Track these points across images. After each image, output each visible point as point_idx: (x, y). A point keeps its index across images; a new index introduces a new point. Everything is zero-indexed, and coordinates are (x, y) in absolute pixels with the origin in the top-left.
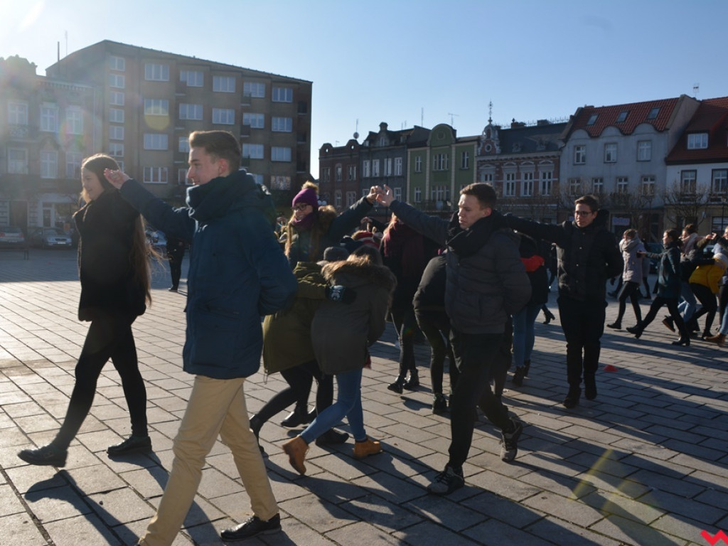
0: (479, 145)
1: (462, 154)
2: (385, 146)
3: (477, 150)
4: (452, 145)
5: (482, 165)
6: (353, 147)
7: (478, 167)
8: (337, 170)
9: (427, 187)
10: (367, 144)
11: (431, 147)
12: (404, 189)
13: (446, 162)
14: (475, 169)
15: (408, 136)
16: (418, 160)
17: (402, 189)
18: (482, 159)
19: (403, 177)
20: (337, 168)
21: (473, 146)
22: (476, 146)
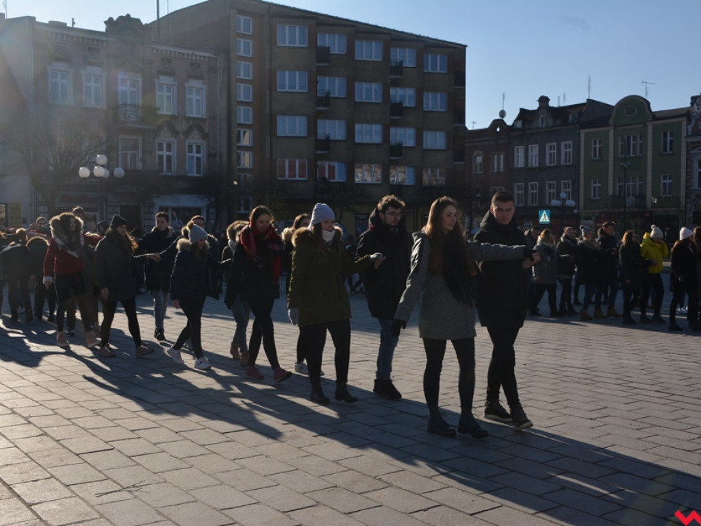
0: (689, 121)
1: (662, 135)
2: (547, 127)
3: (686, 128)
4: (648, 123)
5: (694, 148)
6: (498, 130)
7: (688, 151)
8: (476, 160)
9: (611, 179)
10: (519, 124)
11: (615, 126)
12: (576, 183)
13: (638, 145)
14: (684, 153)
15: (580, 114)
16: (595, 143)
17: (573, 182)
18: (695, 140)
19: (576, 166)
20: (476, 157)
21: (680, 123)
22: (684, 124)
